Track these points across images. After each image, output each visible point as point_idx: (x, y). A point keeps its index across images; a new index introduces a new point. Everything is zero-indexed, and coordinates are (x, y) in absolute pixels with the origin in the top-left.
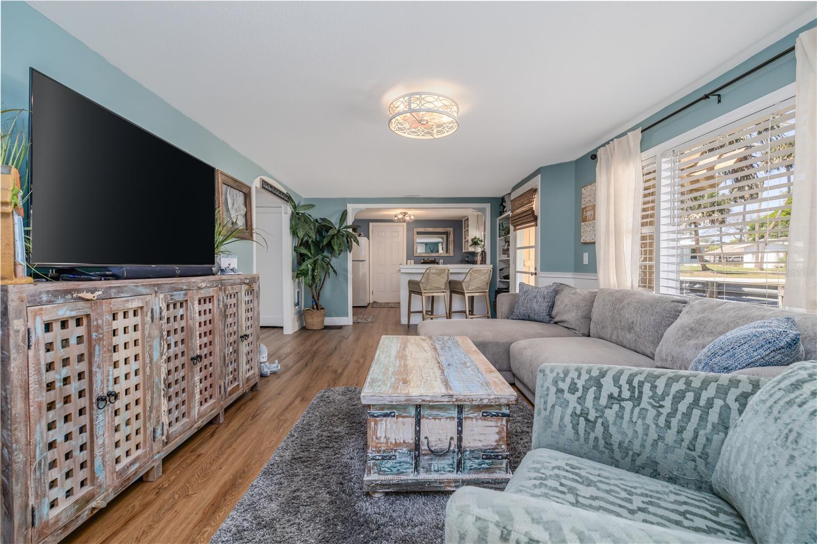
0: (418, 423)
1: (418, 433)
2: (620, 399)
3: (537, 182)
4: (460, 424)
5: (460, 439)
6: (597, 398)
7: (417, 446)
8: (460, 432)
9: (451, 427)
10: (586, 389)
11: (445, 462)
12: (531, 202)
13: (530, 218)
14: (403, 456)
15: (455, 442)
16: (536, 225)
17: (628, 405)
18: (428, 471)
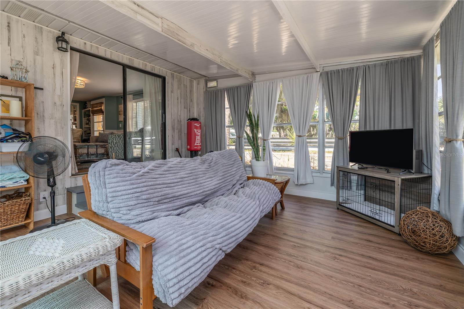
0: (88, 149)
1: (88, 151)
2: (117, 143)
3: (103, 100)
4: (97, 149)
5: (97, 152)
6: (113, 144)
7: (88, 153)
8: (97, 151)
9: (95, 150)
10: (111, 143)
11: (94, 156)
12: (101, 106)
13: (101, 112)
14: (85, 155)
15: (96, 152)
16: (103, 114)
17: (118, 143)
18: (90, 158)
